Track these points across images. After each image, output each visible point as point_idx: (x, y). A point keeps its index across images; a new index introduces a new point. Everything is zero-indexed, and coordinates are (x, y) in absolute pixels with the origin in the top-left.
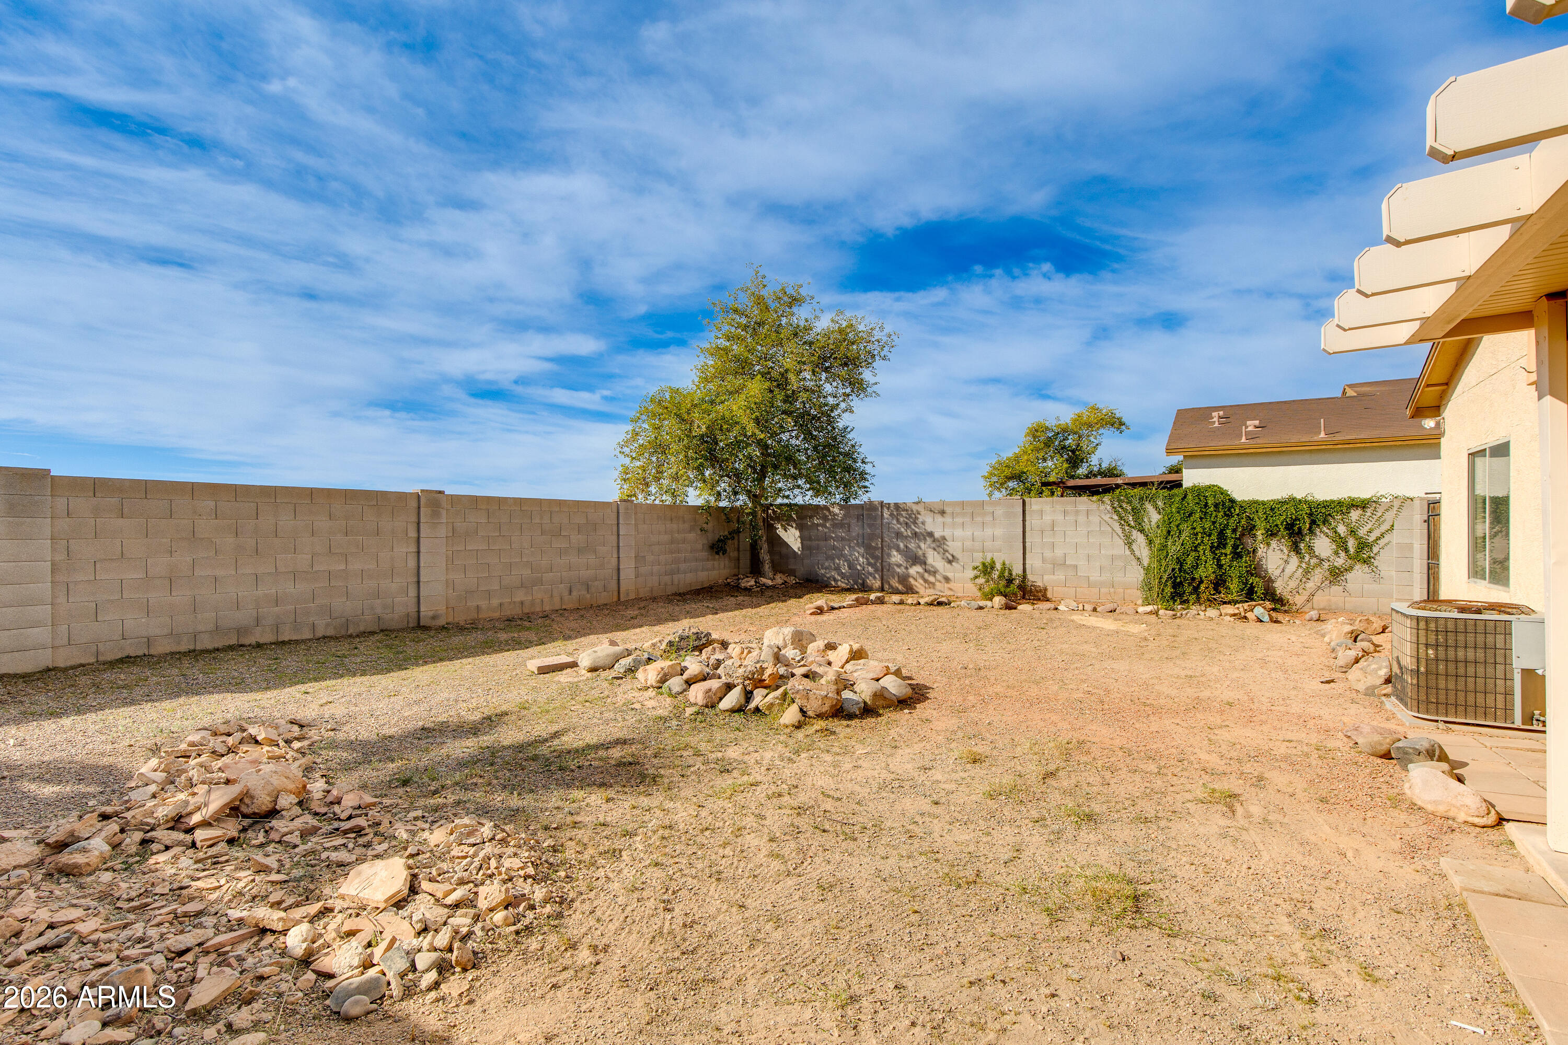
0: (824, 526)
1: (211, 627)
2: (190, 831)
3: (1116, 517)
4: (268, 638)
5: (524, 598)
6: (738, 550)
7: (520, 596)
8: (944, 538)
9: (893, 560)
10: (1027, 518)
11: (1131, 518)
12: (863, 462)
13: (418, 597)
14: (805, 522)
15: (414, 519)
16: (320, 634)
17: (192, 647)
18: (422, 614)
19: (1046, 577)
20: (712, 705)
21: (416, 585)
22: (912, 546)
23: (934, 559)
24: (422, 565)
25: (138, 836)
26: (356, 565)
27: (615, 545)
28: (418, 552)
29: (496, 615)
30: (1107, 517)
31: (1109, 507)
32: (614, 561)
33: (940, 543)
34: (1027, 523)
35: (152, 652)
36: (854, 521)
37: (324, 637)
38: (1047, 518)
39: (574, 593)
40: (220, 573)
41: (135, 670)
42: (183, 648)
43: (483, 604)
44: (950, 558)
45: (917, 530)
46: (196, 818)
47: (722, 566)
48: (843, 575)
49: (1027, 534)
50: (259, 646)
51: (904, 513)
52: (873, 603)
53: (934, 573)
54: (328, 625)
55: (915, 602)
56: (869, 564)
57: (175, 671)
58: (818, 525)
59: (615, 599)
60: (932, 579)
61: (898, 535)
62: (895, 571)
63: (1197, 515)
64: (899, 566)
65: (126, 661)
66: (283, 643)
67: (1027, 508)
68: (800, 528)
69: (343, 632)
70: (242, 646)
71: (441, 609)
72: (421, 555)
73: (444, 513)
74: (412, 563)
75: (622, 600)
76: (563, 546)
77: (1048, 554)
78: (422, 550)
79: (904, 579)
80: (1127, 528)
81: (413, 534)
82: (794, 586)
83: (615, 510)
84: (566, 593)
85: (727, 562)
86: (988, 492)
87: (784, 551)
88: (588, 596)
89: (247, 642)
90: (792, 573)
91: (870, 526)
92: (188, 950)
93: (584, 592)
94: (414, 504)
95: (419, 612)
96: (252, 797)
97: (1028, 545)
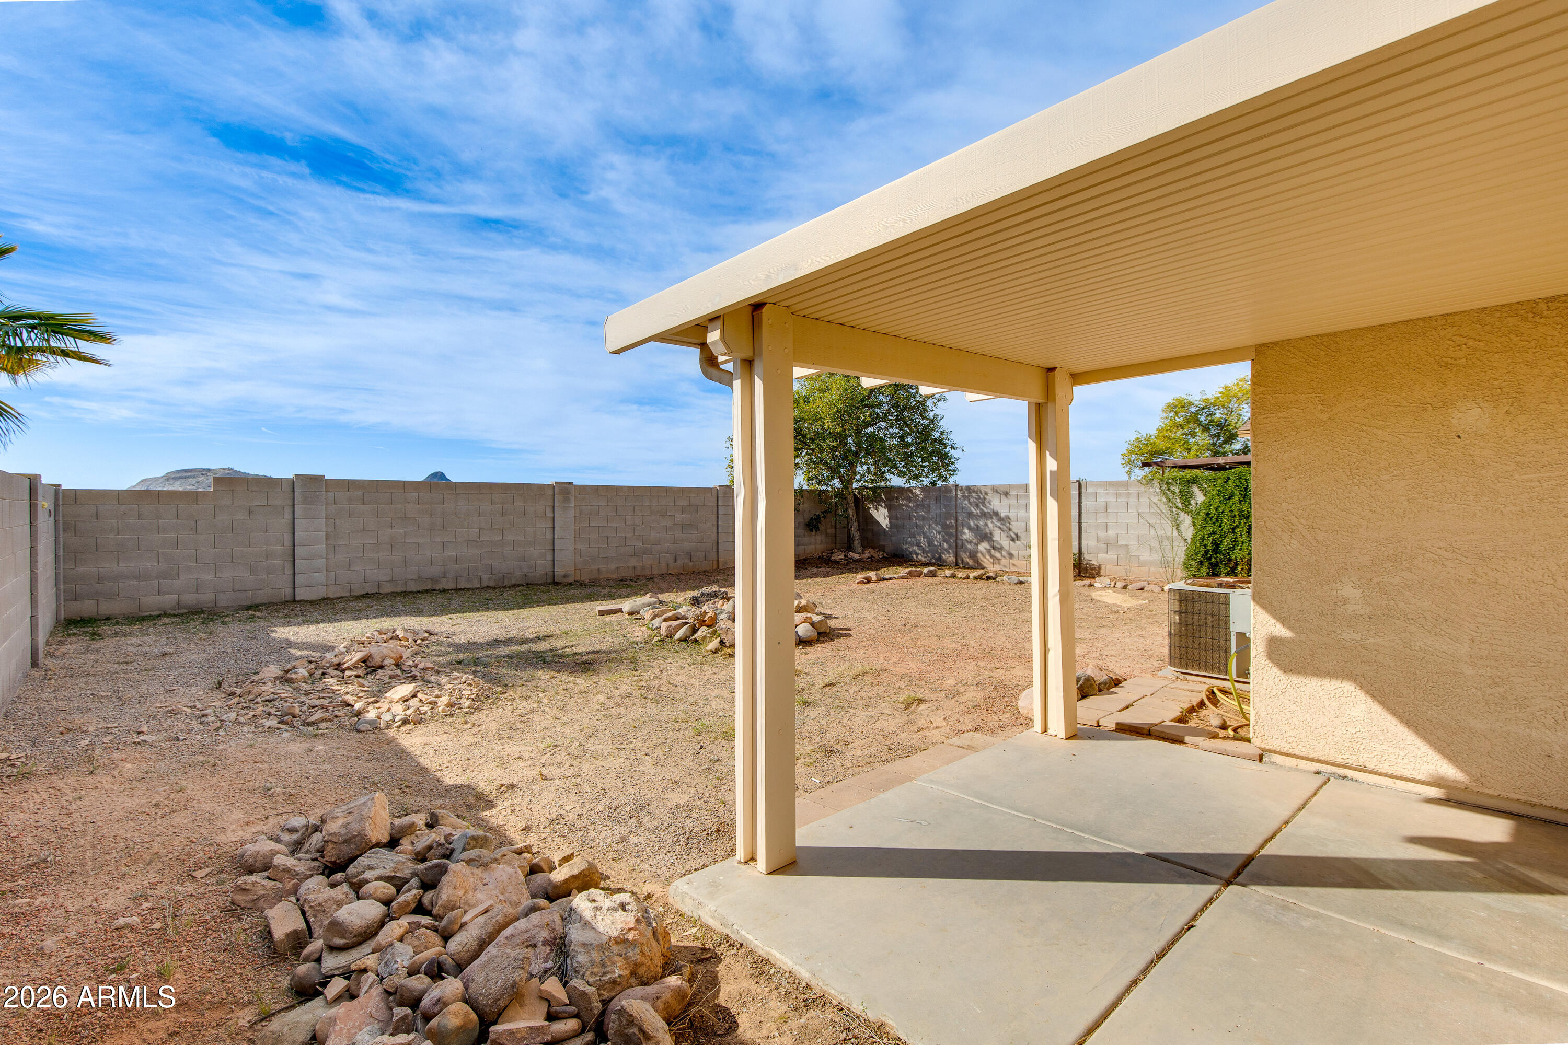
0: (907, 506)
1: (415, 577)
2: (343, 671)
3: (1164, 500)
4: (451, 585)
5: (636, 564)
6: (836, 528)
7: (633, 562)
8: (1008, 517)
9: (965, 537)
10: (1083, 500)
11: (1178, 500)
12: (952, 448)
13: (554, 560)
14: (892, 503)
15: (551, 503)
16: (484, 585)
17: (404, 590)
18: (556, 573)
19: (1099, 556)
20: (670, 636)
21: (552, 552)
22: (981, 523)
23: (999, 537)
24: (556, 537)
25: (321, 671)
26: (509, 538)
27: (715, 522)
28: (554, 528)
29: (614, 576)
30: (1155, 500)
31: (1158, 490)
32: (714, 536)
33: (1004, 521)
34: (1083, 505)
35: (381, 591)
36: (933, 503)
37: (487, 587)
38: (1101, 500)
39: (679, 562)
40: (421, 541)
41: (368, 601)
42: (399, 590)
43: (603, 567)
44: (1014, 536)
45: (985, 510)
46: (346, 665)
47: (818, 541)
48: (924, 551)
49: (1083, 515)
50: (444, 591)
51: (974, 495)
52: (926, 575)
53: (1000, 549)
54: (490, 579)
55: (965, 576)
56: (944, 540)
57: (389, 603)
58: (903, 505)
59: (715, 567)
60: (997, 555)
61: (970, 515)
62: (966, 548)
63: (1237, 498)
64: (970, 542)
65: (366, 596)
66: (460, 590)
67: (1083, 490)
68: (889, 508)
69: (500, 584)
70: (435, 590)
71: (571, 570)
72: (556, 530)
73: (573, 499)
74: (549, 536)
75: (721, 567)
76: (669, 523)
77: (1102, 534)
78: (556, 526)
79: (973, 555)
80: (1174, 510)
81: (549, 514)
82: (879, 561)
83: (715, 494)
84: (671, 561)
85: (823, 539)
86: (1127, 469)
87: (876, 528)
88: (691, 564)
89: (437, 589)
90: (882, 548)
91: (945, 507)
92: (316, 706)
93: (687, 561)
94: (550, 492)
95: (554, 571)
96: (373, 658)
97: (1083, 525)
